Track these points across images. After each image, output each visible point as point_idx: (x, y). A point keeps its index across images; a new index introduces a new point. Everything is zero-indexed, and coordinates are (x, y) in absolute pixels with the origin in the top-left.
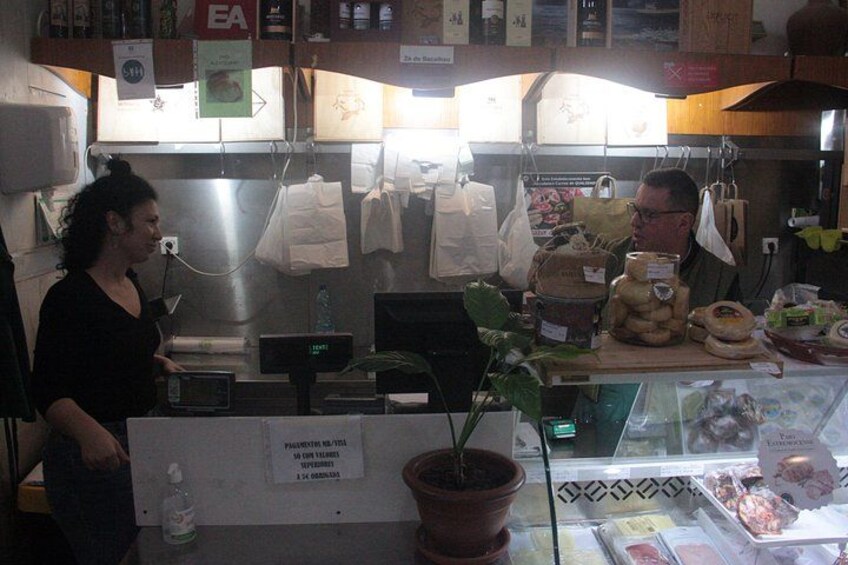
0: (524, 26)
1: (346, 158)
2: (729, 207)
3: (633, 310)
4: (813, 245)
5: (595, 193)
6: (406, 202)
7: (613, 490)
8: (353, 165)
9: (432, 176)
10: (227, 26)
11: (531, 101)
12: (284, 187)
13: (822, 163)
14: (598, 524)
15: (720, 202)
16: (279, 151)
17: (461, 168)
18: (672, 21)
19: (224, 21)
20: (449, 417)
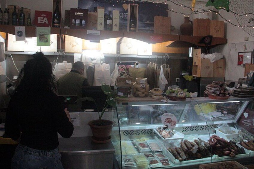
0: (117, 26)
1: (73, 57)
2: (167, 70)
3: (137, 90)
4: (187, 79)
5: (134, 67)
6: (88, 68)
7: (136, 133)
8: (74, 59)
9: (94, 62)
10: (43, 23)
11: (119, 44)
12: (57, 64)
13: (189, 60)
14: (133, 141)
15: (165, 69)
16: (56, 55)
17: (101, 60)
18: (152, 25)
19: (42, 21)
20: (99, 113)
